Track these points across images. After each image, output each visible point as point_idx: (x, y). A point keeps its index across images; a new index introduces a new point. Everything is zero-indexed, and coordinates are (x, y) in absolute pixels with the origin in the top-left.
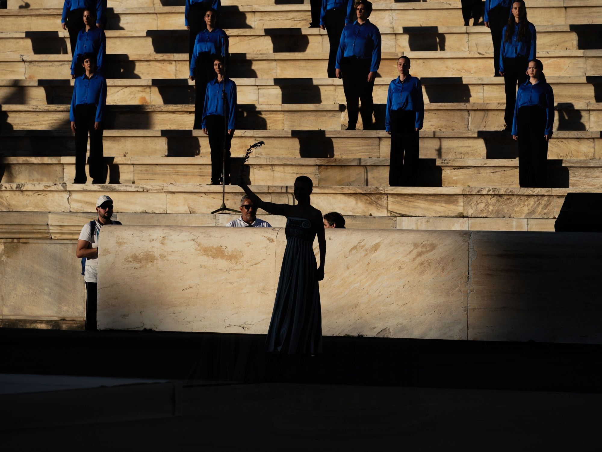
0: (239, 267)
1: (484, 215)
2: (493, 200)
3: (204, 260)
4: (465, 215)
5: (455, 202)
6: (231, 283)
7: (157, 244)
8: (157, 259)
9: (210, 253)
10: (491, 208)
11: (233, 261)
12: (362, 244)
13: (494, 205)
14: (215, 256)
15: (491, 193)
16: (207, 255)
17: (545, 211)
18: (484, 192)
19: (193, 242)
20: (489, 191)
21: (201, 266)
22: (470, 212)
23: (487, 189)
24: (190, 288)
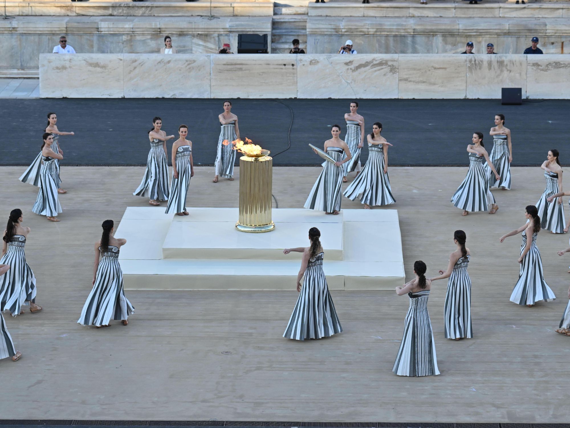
0: (107, 71)
1: (122, 14)
2: (126, 9)
3: (90, 68)
4: (113, 14)
5: (108, 9)
6: (103, 77)
7: (68, 62)
8: (68, 68)
9: (93, 65)
10: (125, 12)
11: (104, 68)
12: (163, 61)
13: (126, 10)
14: (95, 67)
15: (125, 5)
16: (91, 66)
17: (150, 13)
18: (122, 5)
19: (84, 61)
20: (125, 4)
21: (89, 71)
22: (115, 13)
23: (124, 4)
24: (84, 80)
